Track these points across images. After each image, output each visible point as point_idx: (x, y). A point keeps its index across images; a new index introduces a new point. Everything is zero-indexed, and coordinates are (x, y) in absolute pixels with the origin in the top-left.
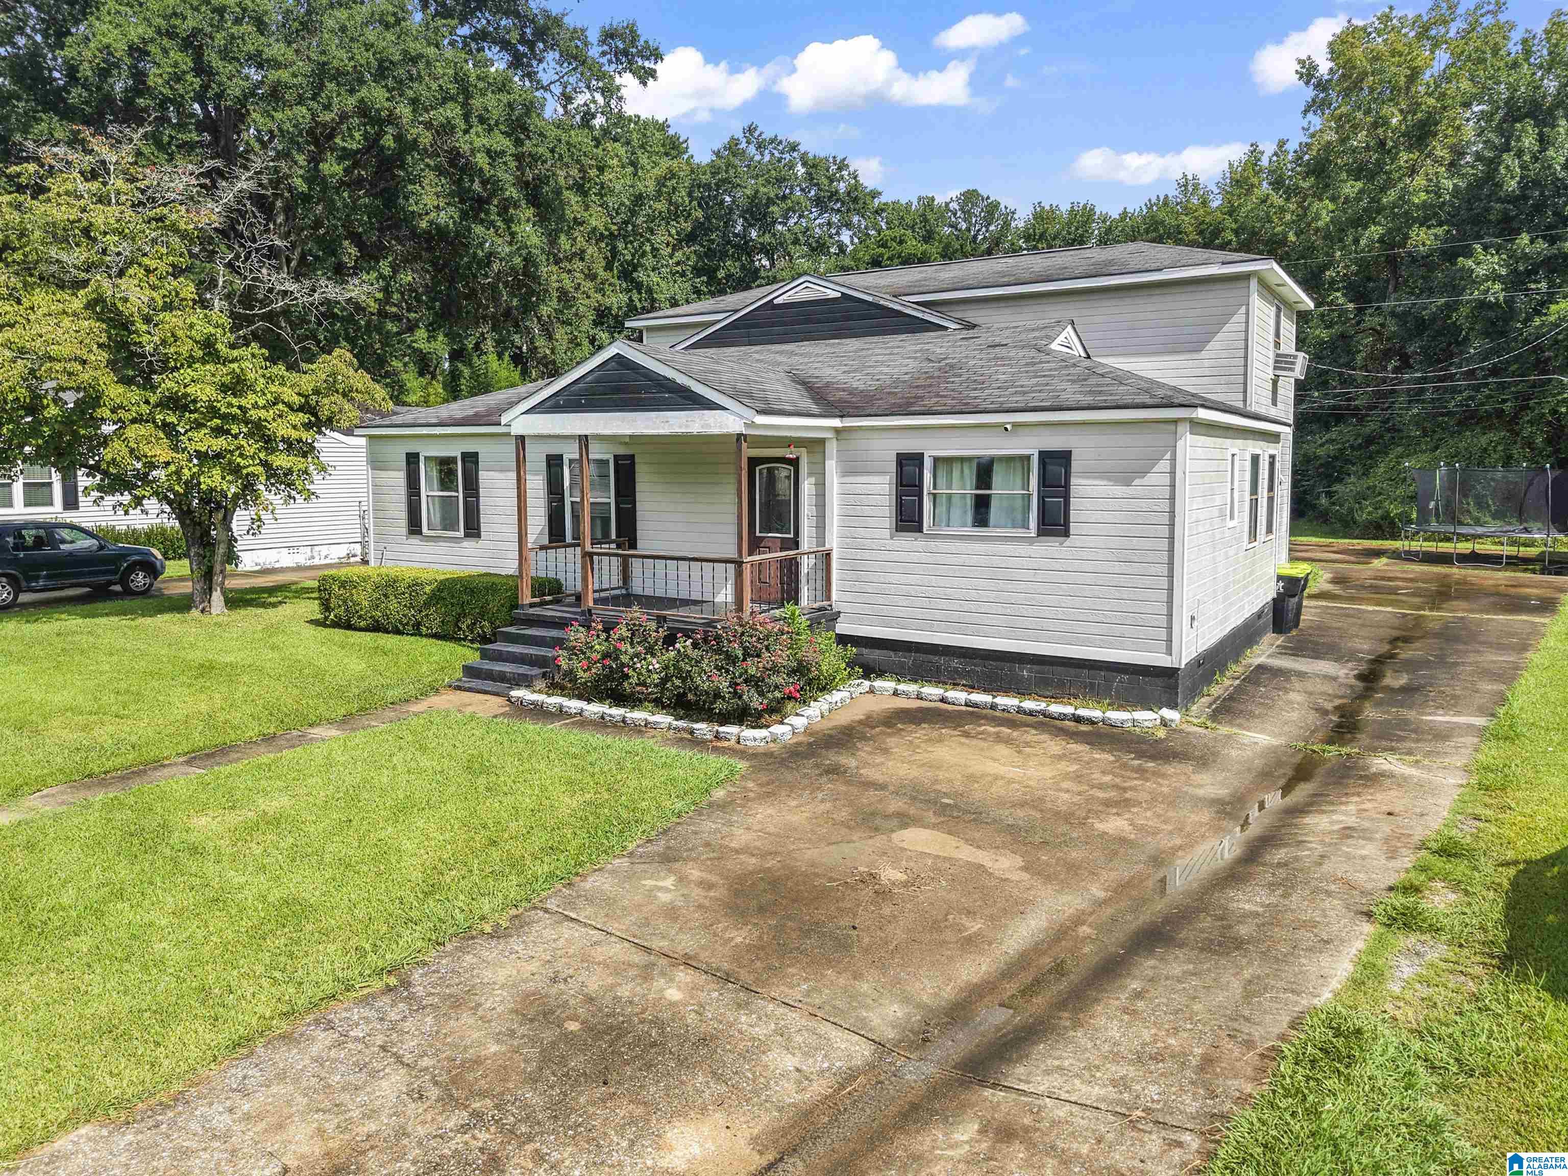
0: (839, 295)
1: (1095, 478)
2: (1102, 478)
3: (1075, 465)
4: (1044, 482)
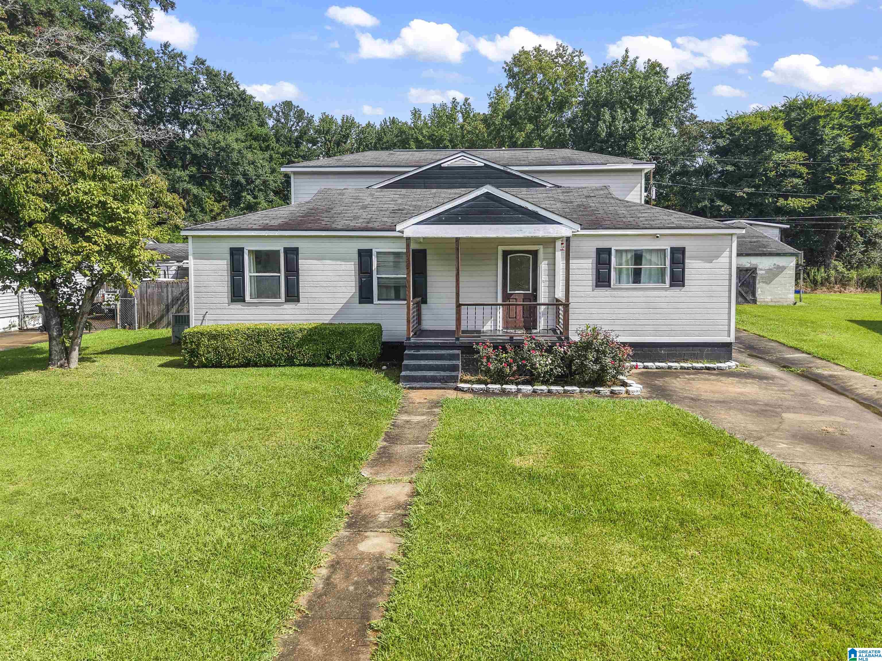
0: (483, 165)
1: (695, 260)
2: (699, 260)
3: (687, 254)
4: (673, 262)
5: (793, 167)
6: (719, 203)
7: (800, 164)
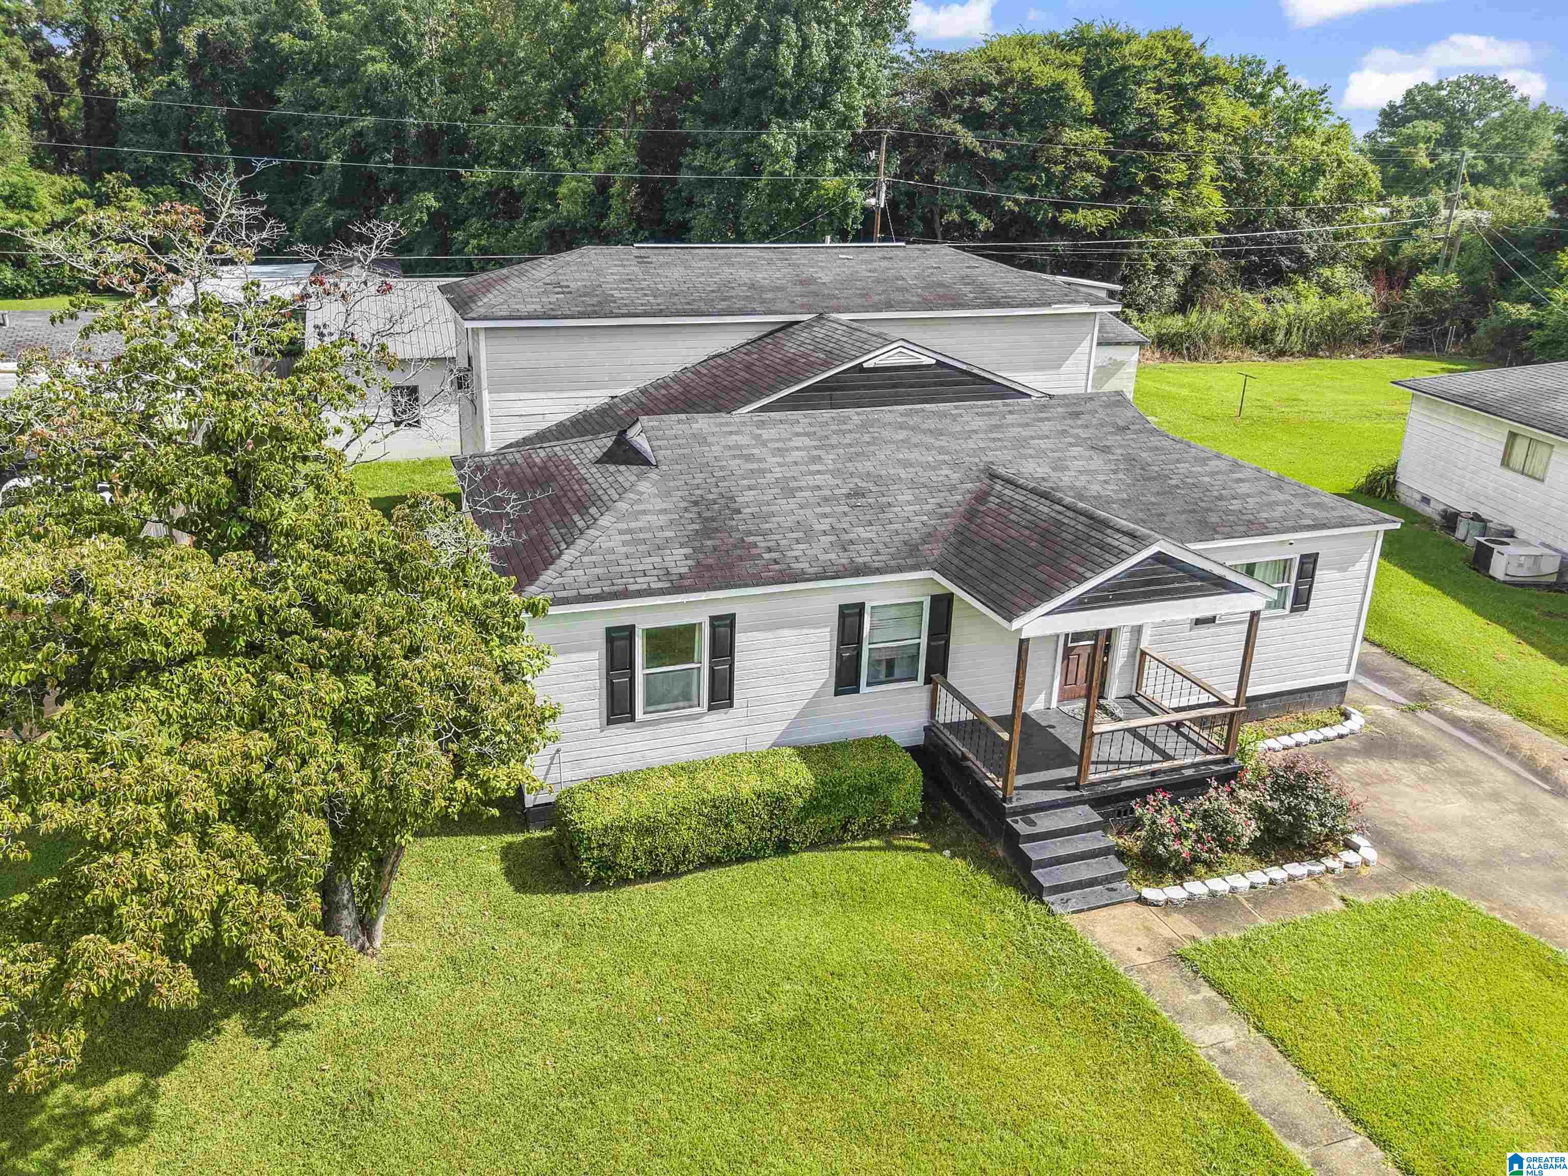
0: (934, 362)
1: (1328, 569)
2: (1332, 569)
3: (1319, 562)
4: (1300, 575)
5: (1090, 156)
6: (974, 216)
7: (1101, 152)
